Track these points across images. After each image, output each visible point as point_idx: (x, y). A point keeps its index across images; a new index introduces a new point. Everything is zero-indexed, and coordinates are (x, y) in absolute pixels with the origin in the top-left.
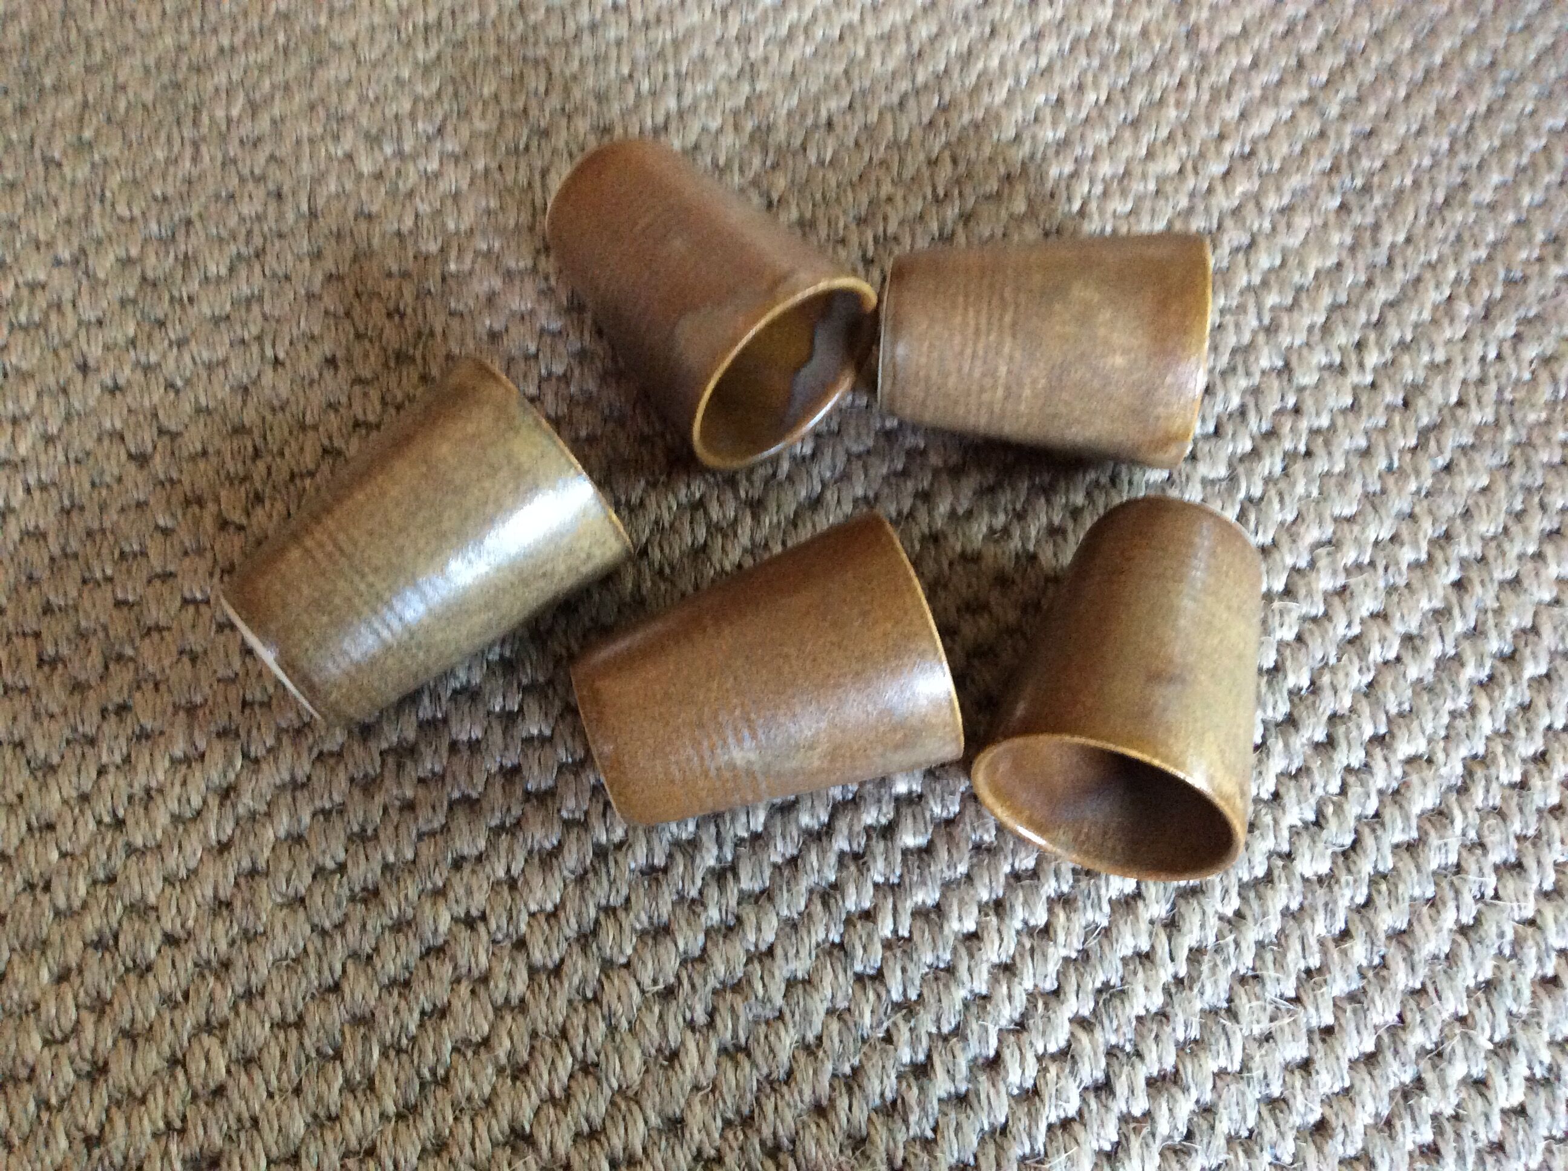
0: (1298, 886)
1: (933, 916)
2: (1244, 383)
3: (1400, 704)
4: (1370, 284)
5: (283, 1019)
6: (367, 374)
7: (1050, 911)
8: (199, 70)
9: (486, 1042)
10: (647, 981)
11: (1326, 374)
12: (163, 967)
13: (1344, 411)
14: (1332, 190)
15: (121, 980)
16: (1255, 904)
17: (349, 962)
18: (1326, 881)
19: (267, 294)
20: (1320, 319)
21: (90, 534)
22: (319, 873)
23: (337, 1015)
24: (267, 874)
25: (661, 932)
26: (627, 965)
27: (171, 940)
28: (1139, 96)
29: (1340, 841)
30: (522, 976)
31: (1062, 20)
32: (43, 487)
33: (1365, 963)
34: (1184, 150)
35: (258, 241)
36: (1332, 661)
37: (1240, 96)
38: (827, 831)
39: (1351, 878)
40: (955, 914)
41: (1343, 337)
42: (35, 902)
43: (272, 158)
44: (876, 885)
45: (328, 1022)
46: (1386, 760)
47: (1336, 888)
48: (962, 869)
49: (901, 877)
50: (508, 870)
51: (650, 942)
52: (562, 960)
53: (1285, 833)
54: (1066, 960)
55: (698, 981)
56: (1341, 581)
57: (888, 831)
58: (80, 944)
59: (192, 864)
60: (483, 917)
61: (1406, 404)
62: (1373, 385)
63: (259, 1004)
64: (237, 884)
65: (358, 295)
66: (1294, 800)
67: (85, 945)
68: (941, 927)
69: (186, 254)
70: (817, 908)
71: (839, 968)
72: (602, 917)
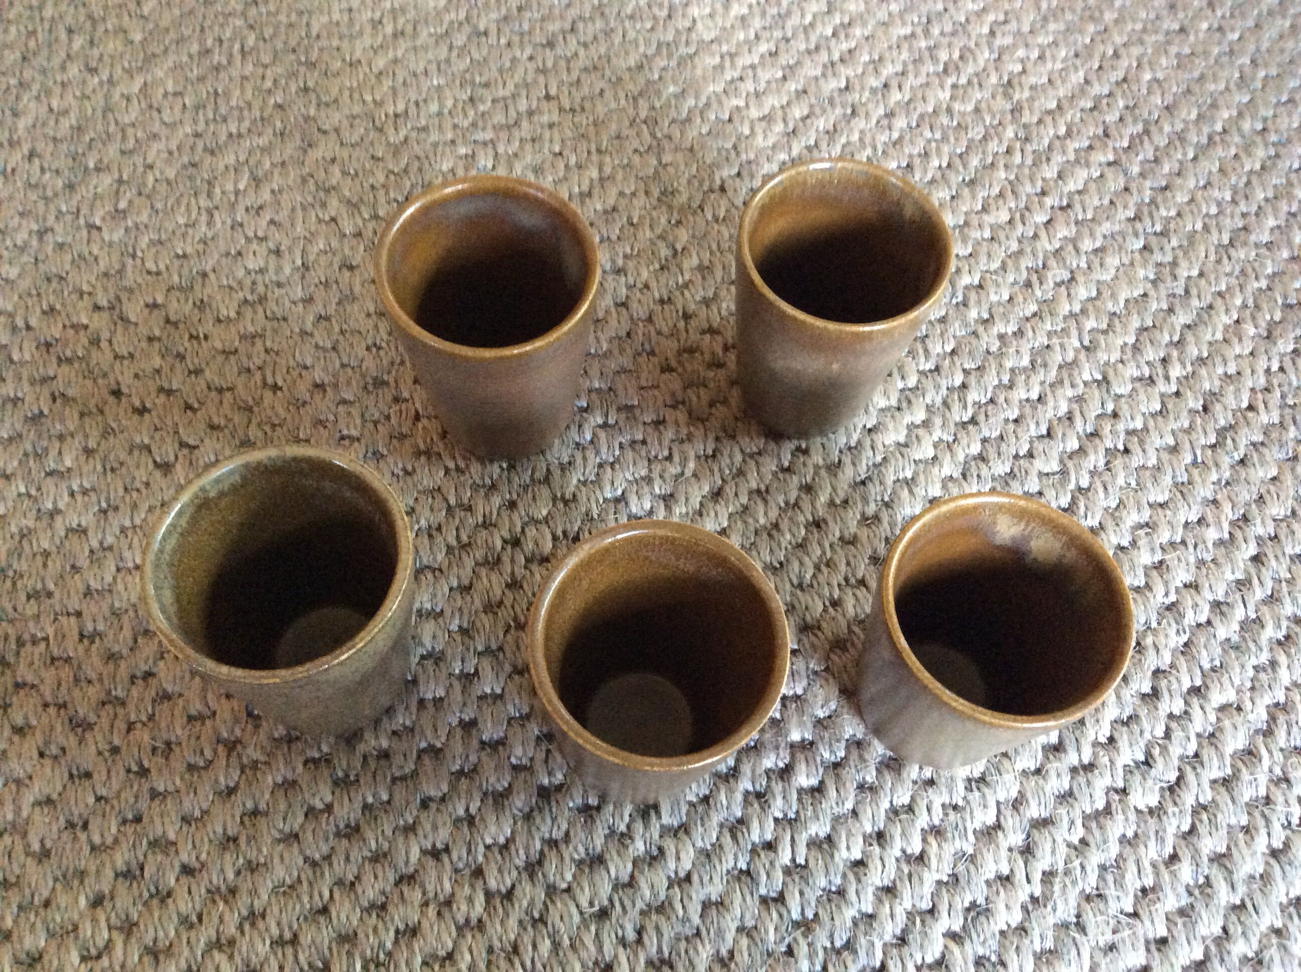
0: (1132, 816)
1: (825, 846)
2: (1070, 393)
3: (1212, 660)
4: (1171, 310)
5: (281, 936)
6: (349, 396)
7: (924, 840)
8: (212, 153)
9: (450, 956)
10: (584, 904)
11: (1138, 385)
12: (181, 894)
13: (1153, 415)
14: (1136, 235)
15: (145, 904)
16: (1097, 832)
17: (336, 889)
18: (1156, 812)
19: (268, 333)
20: (1131, 340)
21: (123, 530)
22: (310, 813)
23: (325, 935)
24: (266, 814)
25: (597, 861)
26: (568, 890)
27: (187, 870)
28: (975, 161)
29: (1166, 778)
30: (480, 899)
31: (910, 101)
32: (85, 492)
33: (1192, 883)
34: (1013, 205)
35: (261, 289)
36: (1154, 625)
37: (1058, 159)
38: (734, 773)
39: (1176, 810)
40: (843, 845)
41: (1151, 354)
42: (75, 839)
43: (272, 222)
44: (776, 820)
45: (318, 941)
46: (1202, 708)
47: (1164, 818)
48: (849, 805)
49: (797, 812)
50: (467, 810)
51: (587, 870)
52: (513, 886)
53: (1120, 772)
54: (939, 883)
55: (628, 903)
56: (1158, 557)
57: (786, 773)
58: (112, 875)
59: (205, 806)
60: (447, 850)
61: (1205, 409)
62: (1177, 394)
63: (261, 925)
64: (242, 822)
65: (342, 332)
66: (1126, 743)
67: (117, 875)
68: (832, 856)
69: (202, 301)
70: (727, 840)
71: (746, 891)
72: (546, 849)
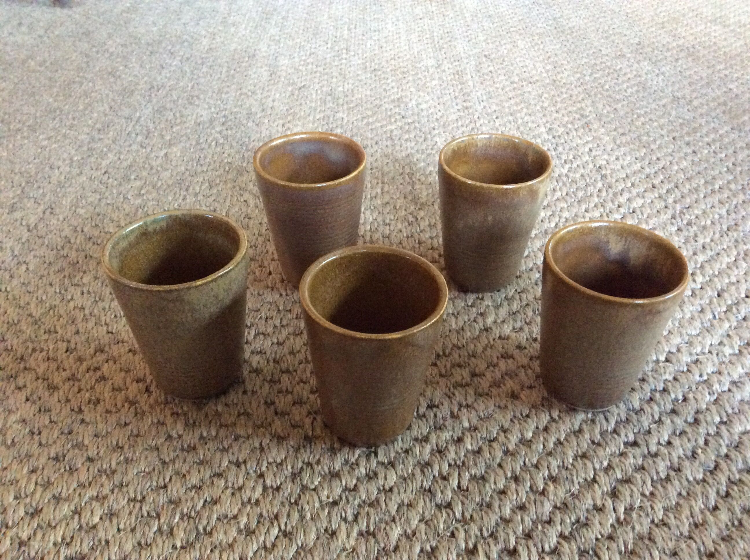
0: (685, 483)
1: (480, 480)
3: (733, 408)
5: (135, 498)
7: (545, 483)
8: (192, 176)
9: (235, 517)
10: (324, 498)
12: (83, 470)
14: (673, 224)
15: (61, 474)
16: (661, 490)
17: (174, 476)
22: (169, 438)
23: (162, 499)
24: (144, 437)
25: (335, 475)
26: (314, 490)
27: (90, 460)
28: (581, 194)
29: (707, 465)
30: (259, 489)
34: (602, 210)
36: (694, 389)
37: (627, 195)
38: (426, 439)
39: (715, 482)
40: (492, 481)
42: (32, 439)
44: (450, 464)
45: (156, 501)
46: (729, 431)
47: (707, 486)
48: (497, 461)
49: (464, 462)
50: (261, 444)
51: (328, 480)
52: (281, 484)
53: (676, 459)
54: (555, 507)
55: (351, 499)
56: (695, 358)
57: (458, 441)
59: (110, 430)
60: (245, 462)
61: (719, 296)
64: (128, 439)
66: (679, 445)
67: (49, 458)
70: (418, 471)
71: (428, 500)
72: (305, 467)
